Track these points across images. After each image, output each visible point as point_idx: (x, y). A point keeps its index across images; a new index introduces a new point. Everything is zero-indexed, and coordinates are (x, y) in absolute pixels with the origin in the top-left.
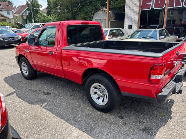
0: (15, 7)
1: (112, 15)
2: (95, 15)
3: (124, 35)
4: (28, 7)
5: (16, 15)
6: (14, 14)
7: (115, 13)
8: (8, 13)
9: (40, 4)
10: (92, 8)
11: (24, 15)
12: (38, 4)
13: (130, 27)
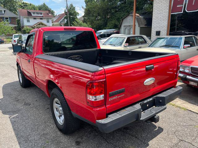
0: (56, 15)
1: (142, 20)
2: (124, 21)
3: (146, 42)
4: (66, 16)
5: (55, 23)
6: (54, 22)
7: (147, 18)
8: (48, 22)
9: (77, 12)
10: (125, 13)
11: (62, 23)
12: (75, 12)
13: (158, 33)
